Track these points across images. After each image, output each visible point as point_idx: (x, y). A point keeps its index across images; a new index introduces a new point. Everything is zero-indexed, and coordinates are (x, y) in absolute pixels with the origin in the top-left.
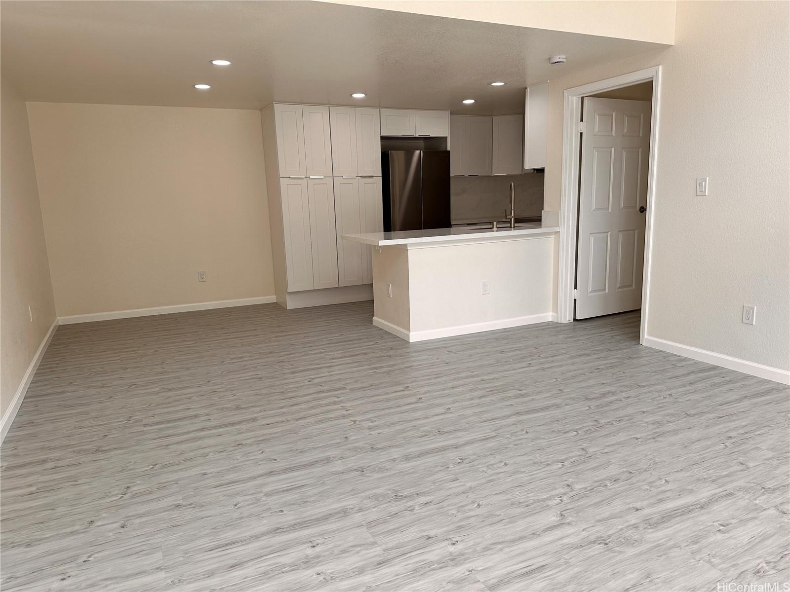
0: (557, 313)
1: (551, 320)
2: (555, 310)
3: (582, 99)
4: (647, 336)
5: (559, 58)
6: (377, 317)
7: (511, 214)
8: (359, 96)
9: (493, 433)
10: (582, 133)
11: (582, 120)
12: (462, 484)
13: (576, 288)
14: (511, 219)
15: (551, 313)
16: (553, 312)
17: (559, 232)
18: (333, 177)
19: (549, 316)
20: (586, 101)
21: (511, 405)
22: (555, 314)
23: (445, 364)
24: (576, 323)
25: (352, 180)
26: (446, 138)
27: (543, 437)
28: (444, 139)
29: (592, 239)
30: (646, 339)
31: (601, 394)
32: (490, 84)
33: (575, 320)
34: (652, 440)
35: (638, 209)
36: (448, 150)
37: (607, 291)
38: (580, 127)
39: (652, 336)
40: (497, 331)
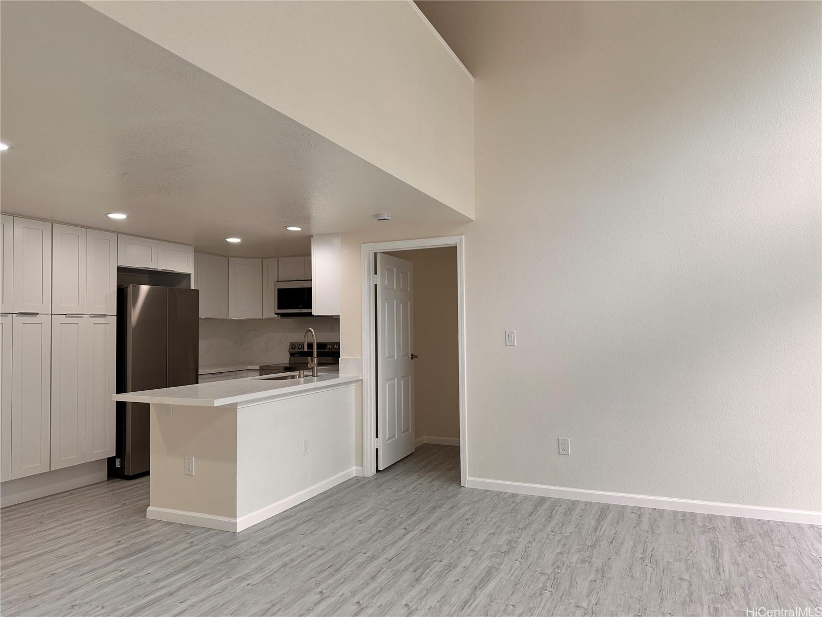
0: (362, 466)
1: (355, 475)
2: (360, 462)
3: (375, 254)
4: (469, 478)
6: (154, 506)
8: (118, 216)
10: (376, 285)
11: (376, 273)
13: (377, 437)
15: (355, 468)
16: (357, 465)
17: (362, 379)
18: (52, 314)
19: (353, 471)
20: (379, 256)
22: (358, 468)
24: (379, 474)
25: (78, 319)
26: (189, 276)
28: (188, 276)
29: (387, 385)
30: (468, 480)
33: (378, 471)
35: (410, 356)
36: (193, 287)
37: (396, 437)
38: (374, 280)
39: (474, 477)
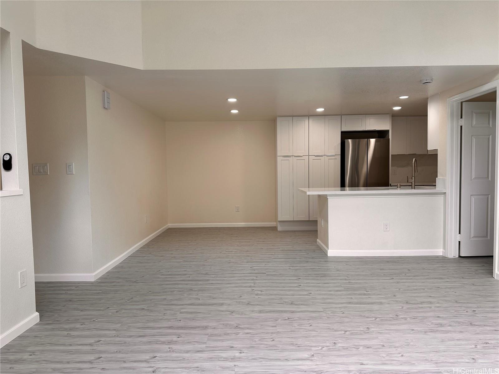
0: (445, 250)
2: (444, 247)
3: (462, 103)
5: (426, 80)
7: (412, 179)
8: (320, 110)
9: (322, 310)
10: (462, 126)
11: (461, 118)
12: (276, 329)
13: (460, 233)
14: (412, 183)
15: (442, 250)
16: (443, 249)
17: (446, 193)
18: (309, 155)
19: (439, 252)
20: (464, 104)
21: (351, 298)
22: (444, 251)
23: (336, 271)
24: (460, 258)
25: (321, 157)
27: (350, 317)
28: (388, 131)
29: (473, 199)
30: (496, 274)
31: (420, 302)
32: (398, 97)
33: (460, 256)
34: (424, 333)
36: (390, 138)
37: (489, 238)
38: (460, 122)
40: (393, 257)
